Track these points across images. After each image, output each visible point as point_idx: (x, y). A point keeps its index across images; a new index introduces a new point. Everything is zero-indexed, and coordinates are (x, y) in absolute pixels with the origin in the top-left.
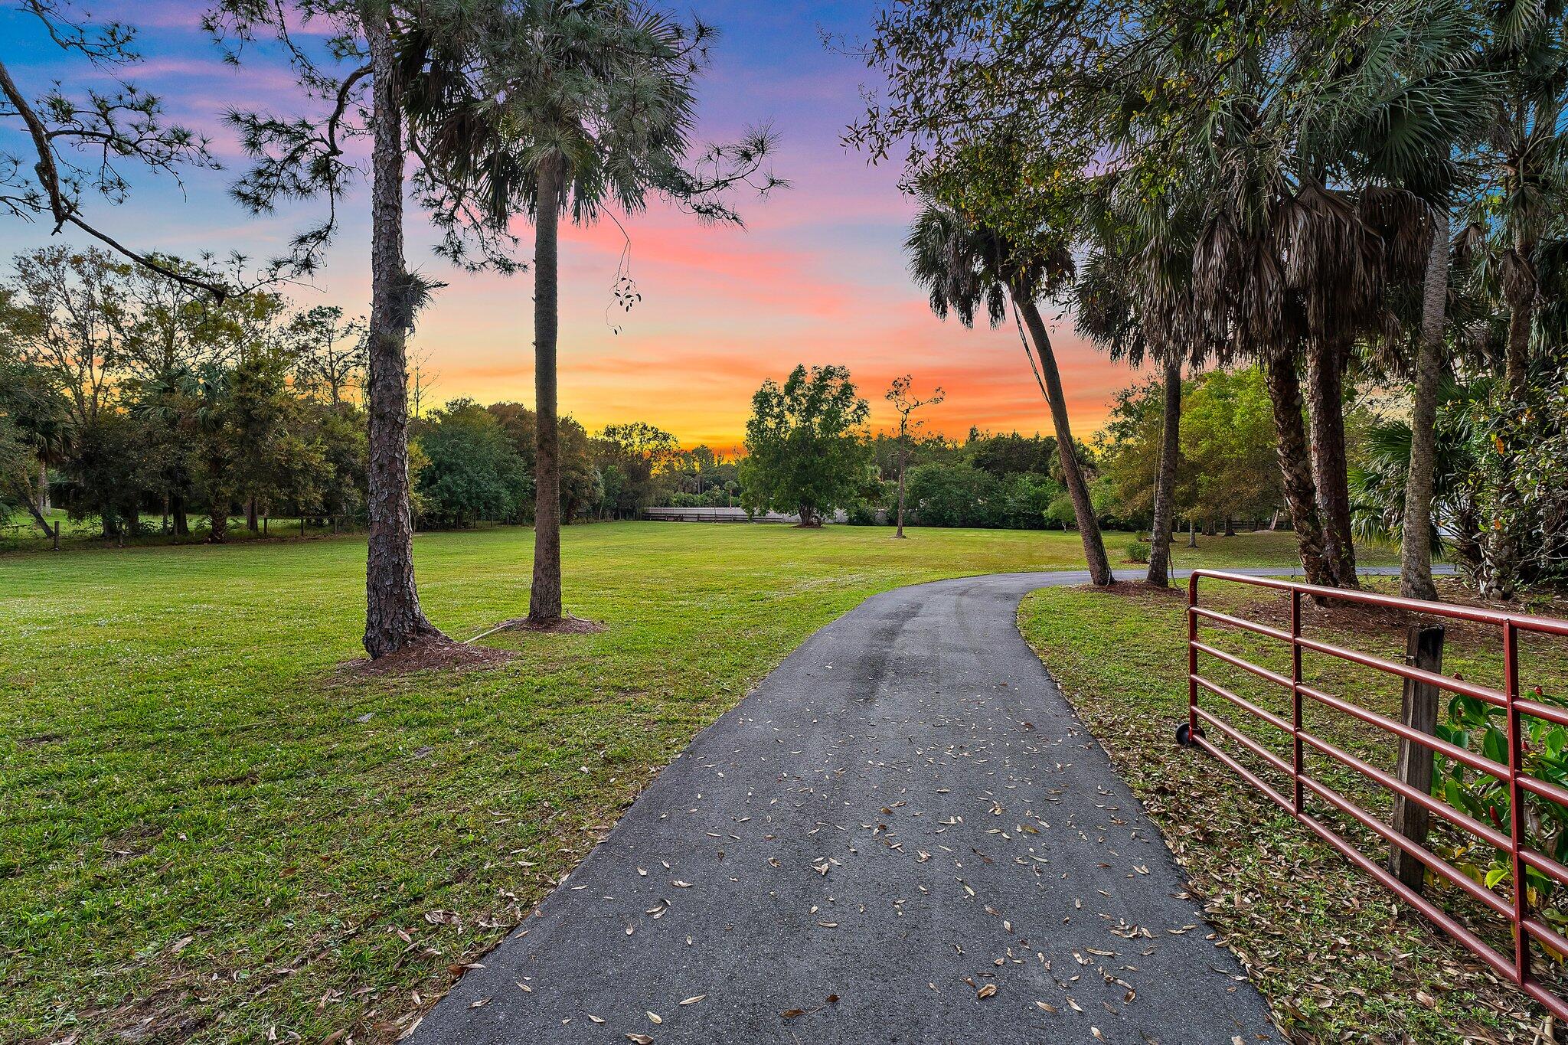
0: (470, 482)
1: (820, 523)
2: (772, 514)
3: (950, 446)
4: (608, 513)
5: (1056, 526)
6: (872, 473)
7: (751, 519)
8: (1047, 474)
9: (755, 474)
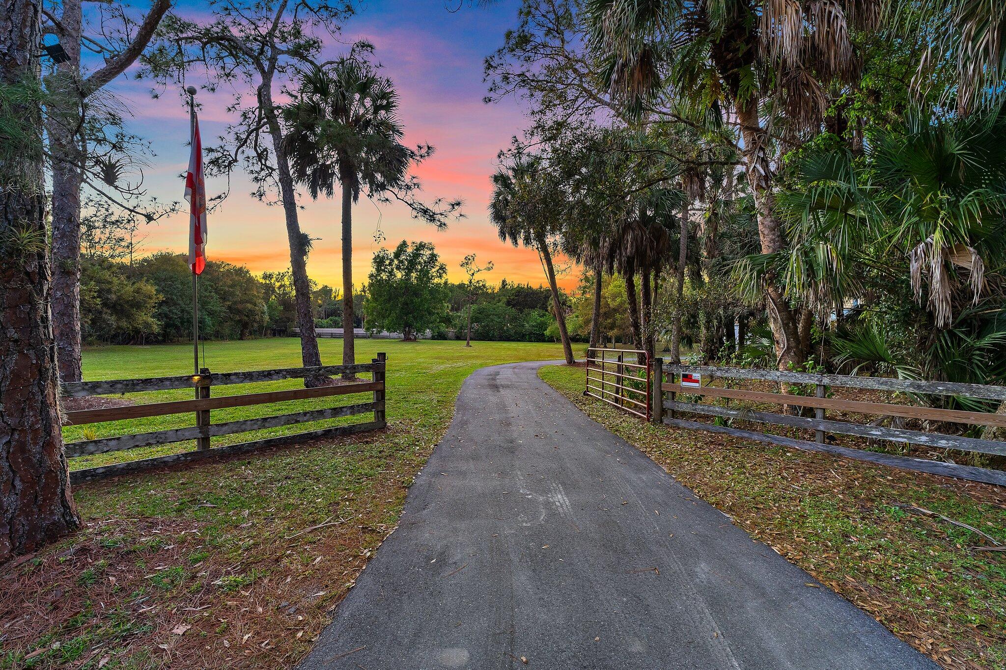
0: (183, 311)
1: (415, 338)
2: (385, 333)
3: (490, 291)
4: (269, 332)
5: (551, 340)
6: (446, 308)
7: (371, 336)
8: (547, 311)
9: (375, 308)
